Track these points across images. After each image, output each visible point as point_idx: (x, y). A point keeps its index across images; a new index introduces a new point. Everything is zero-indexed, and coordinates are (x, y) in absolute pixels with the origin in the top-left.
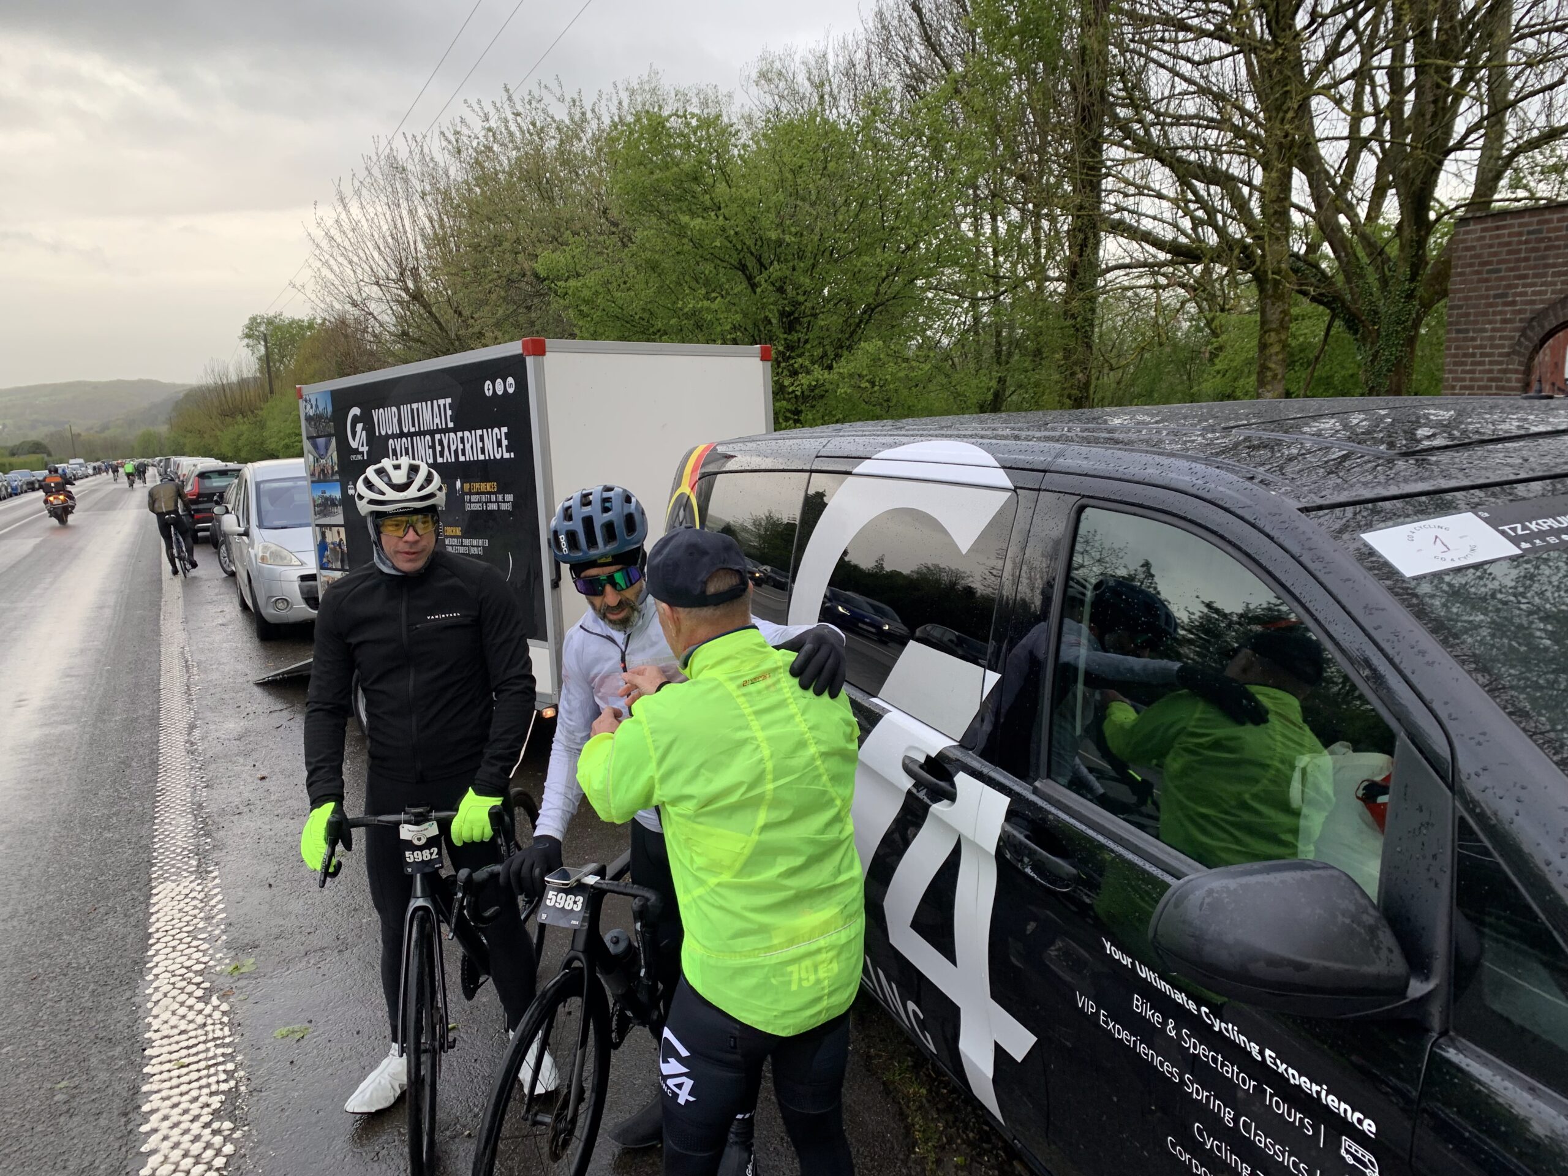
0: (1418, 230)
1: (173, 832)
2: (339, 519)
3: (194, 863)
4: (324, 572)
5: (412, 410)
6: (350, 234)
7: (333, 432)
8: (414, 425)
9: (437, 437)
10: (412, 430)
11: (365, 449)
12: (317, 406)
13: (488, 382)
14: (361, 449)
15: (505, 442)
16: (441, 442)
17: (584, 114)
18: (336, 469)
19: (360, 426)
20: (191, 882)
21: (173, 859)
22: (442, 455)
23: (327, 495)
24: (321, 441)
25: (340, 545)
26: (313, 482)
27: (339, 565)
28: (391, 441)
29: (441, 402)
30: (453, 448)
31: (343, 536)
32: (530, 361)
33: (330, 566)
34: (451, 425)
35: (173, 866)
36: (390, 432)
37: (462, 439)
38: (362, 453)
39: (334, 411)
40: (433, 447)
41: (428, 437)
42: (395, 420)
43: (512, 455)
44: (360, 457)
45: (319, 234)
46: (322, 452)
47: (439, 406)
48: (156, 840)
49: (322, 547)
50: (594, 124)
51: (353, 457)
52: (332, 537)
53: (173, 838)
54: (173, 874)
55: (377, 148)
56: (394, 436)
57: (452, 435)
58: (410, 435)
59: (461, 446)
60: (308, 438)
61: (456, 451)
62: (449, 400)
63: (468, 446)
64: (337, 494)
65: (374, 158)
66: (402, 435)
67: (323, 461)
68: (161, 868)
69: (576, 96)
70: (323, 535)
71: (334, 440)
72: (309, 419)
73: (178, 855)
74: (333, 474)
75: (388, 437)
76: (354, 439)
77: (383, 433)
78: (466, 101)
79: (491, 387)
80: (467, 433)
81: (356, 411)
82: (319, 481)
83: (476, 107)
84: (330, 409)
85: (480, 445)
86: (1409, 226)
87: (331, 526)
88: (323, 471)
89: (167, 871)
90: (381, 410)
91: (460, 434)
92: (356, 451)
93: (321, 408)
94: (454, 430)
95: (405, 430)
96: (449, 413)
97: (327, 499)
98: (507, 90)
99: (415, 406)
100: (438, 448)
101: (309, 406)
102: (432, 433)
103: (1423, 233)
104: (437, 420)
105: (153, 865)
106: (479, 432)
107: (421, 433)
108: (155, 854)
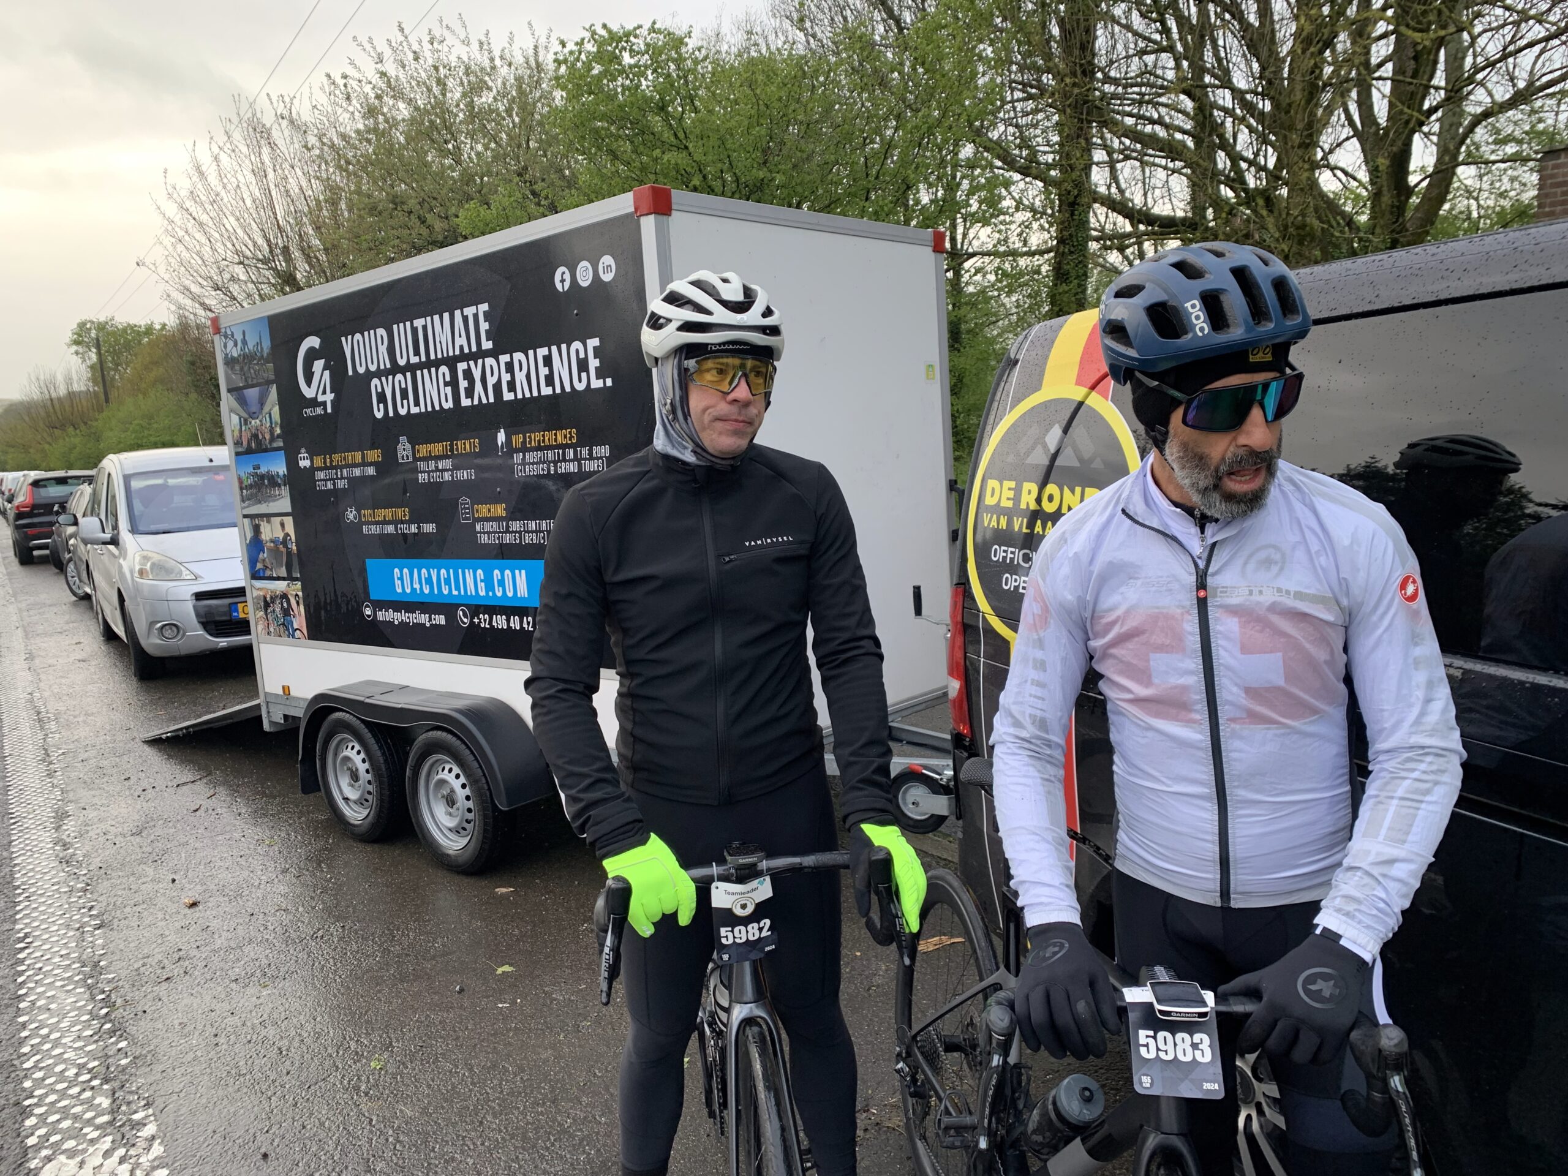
1: (54, 1028)
2: (284, 504)
4: (258, 584)
9: (461, 366)
10: (414, 360)
11: (329, 397)
12: (244, 342)
14: (321, 398)
15: (594, 363)
16: (468, 374)
18: (278, 431)
19: (318, 365)
23: (263, 470)
24: (252, 393)
26: (237, 454)
28: (375, 381)
29: (469, 311)
30: (491, 381)
32: (648, 224)
33: (268, 573)
34: (487, 345)
36: (373, 368)
37: (510, 367)
38: (324, 404)
39: (274, 347)
40: (454, 383)
41: (444, 369)
42: (383, 349)
43: (609, 382)
44: (319, 411)
46: (254, 408)
47: (465, 319)
48: (26, 1049)
49: (255, 546)
51: (308, 412)
53: (56, 1043)
56: (379, 374)
58: (411, 368)
59: (506, 377)
60: (229, 391)
62: (484, 307)
63: (520, 377)
64: (279, 468)
65: (235, 120)
66: (395, 369)
67: (255, 423)
69: (483, 39)
70: (257, 529)
71: (274, 390)
72: (230, 362)
74: (273, 439)
75: (369, 375)
76: (309, 383)
77: (361, 370)
78: (355, 38)
80: (518, 356)
81: (313, 342)
82: (249, 451)
83: (368, 46)
84: (267, 344)
85: (544, 371)
87: (268, 516)
88: (255, 436)
90: (358, 336)
91: (504, 358)
92: (314, 403)
93: (251, 345)
94: (494, 353)
95: (402, 362)
96: (484, 326)
97: (262, 477)
98: (402, 30)
99: (419, 323)
100: (463, 384)
101: (230, 344)
102: (451, 362)
104: (461, 341)
107: (431, 364)
108: (27, 1084)
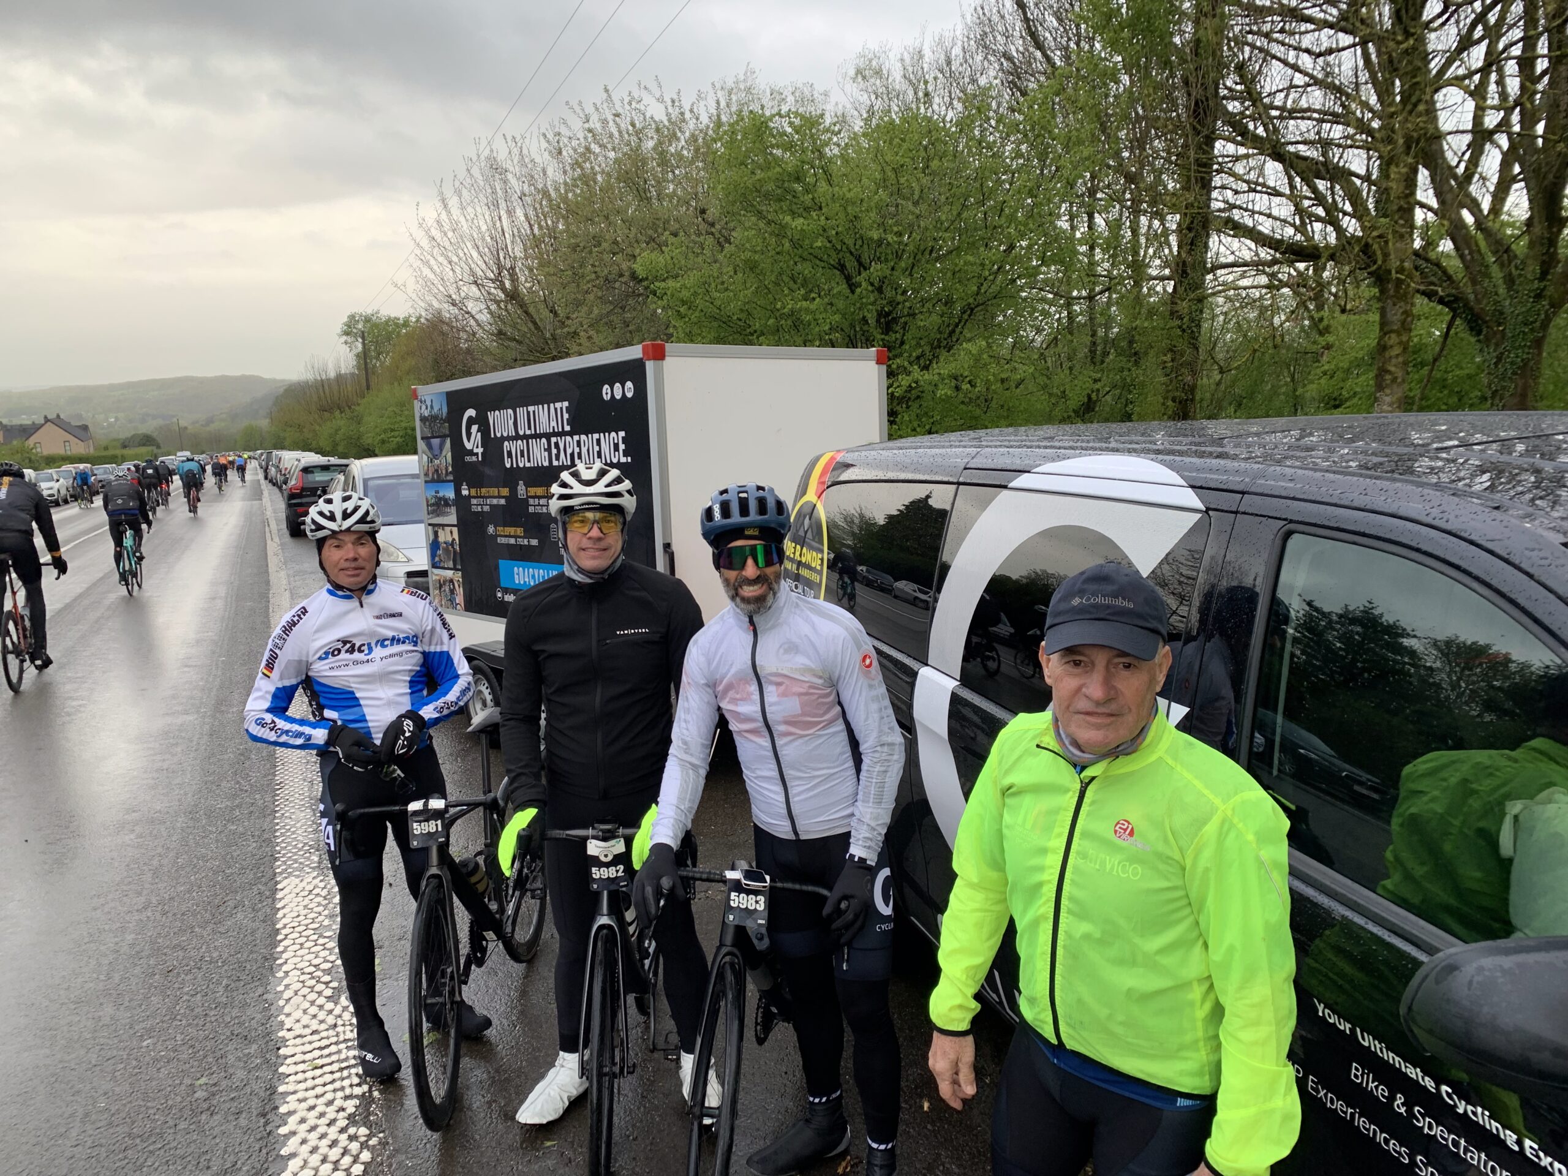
0: (1550, 227)
1: (293, 826)
2: (452, 519)
3: (316, 859)
4: (436, 571)
5: (528, 413)
6: (450, 234)
7: (447, 432)
8: (530, 428)
9: (553, 440)
10: (528, 432)
11: (480, 450)
12: (432, 407)
13: (606, 386)
14: (475, 451)
15: (622, 447)
16: (557, 445)
17: (682, 114)
18: (450, 469)
19: (475, 428)
20: (314, 878)
21: (295, 854)
22: (558, 458)
23: (441, 494)
24: (436, 442)
25: (452, 544)
26: (426, 482)
27: (451, 565)
28: (506, 443)
29: (558, 405)
30: (569, 451)
31: (456, 536)
32: (650, 366)
33: (442, 565)
34: (567, 428)
35: (296, 861)
36: (505, 434)
37: (579, 443)
38: (477, 454)
39: (449, 413)
40: (549, 450)
41: (544, 440)
42: (511, 422)
43: (629, 459)
44: (474, 459)
45: (420, 235)
46: (437, 452)
47: (556, 409)
48: (278, 834)
49: (434, 546)
50: (692, 125)
51: (468, 459)
52: (444, 536)
53: (294, 833)
54: (296, 869)
55: (478, 150)
56: (509, 438)
57: (568, 438)
58: (526, 437)
59: (577, 450)
60: (422, 438)
61: (572, 455)
62: (566, 404)
63: (584, 450)
64: (451, 495)
65: (475, 159)
66: (517, 437)
67: (437, 462)
68: (285, 862)
69: (675, 97)
70: (436, 534)
71: (448, 441)
72: (423, 419)
73: (300, 850)
74: (447, 474)
75: (503, 439)
76: (469, 440)
77: (499, 435)
78: (567, 103)
79: (609, 391)
80: (583, 437)
81: (471, 412)
82: (433, 481)
83: (577, 109)
84: (445, 410)
85: (597, 448)
86: (1540, 222)
87: (443, 526)
88: (437, 471)
89: (290, 866)
90: (497, 412)
91: (576, 438)
92: (471, 453)
93: (436, 409)
94: (571, 434)
95: (521, 433)
96: (566, 416)
97: (440, 499)
98: (607, 91)
99: (531, 409)
100: (554, 451)
101: (424, 407)
102: (548, 436)
103: (1555, 230)
104: (553, 424)
105: (276, 859)
106: (596, 436)
107: (537, 436)
108: (278, 848)
